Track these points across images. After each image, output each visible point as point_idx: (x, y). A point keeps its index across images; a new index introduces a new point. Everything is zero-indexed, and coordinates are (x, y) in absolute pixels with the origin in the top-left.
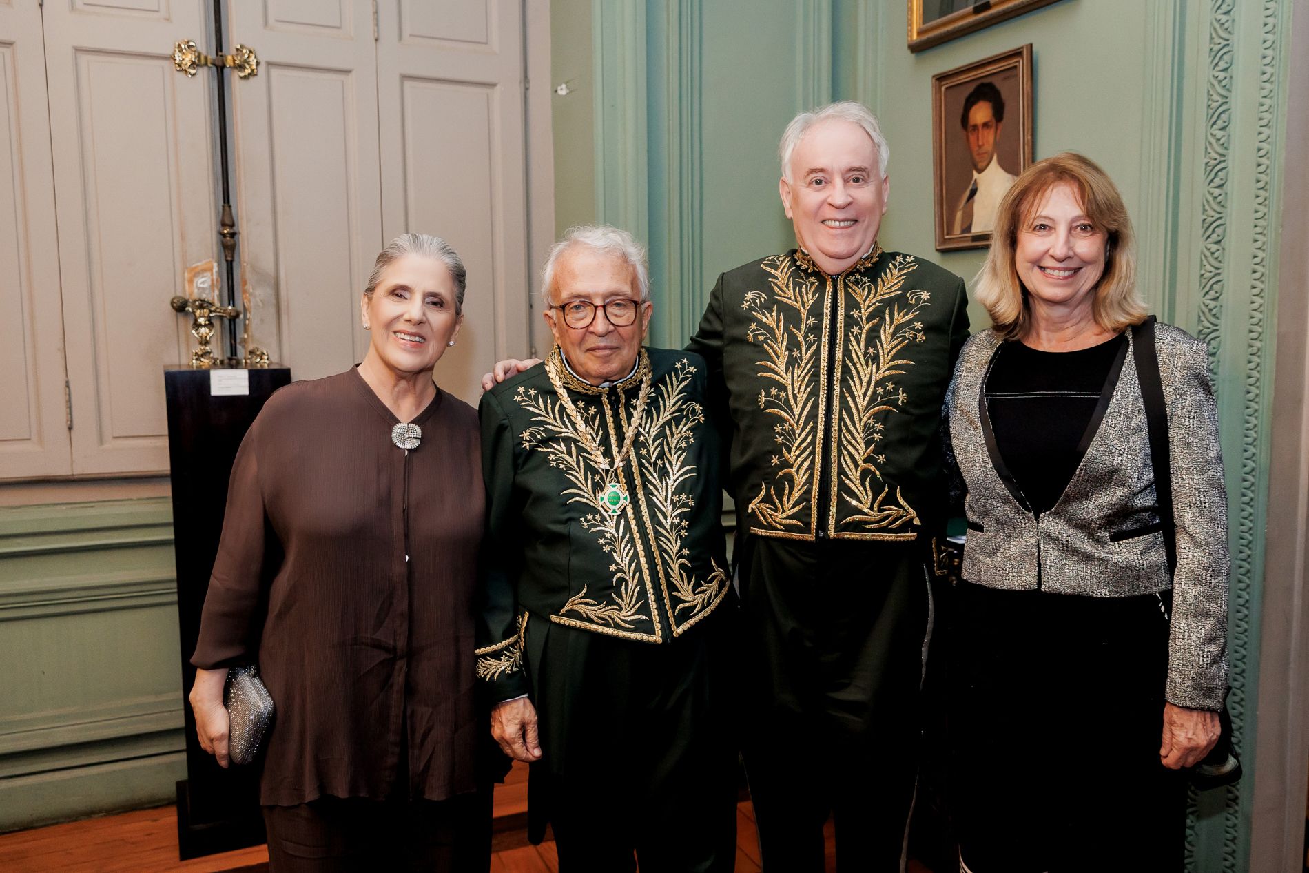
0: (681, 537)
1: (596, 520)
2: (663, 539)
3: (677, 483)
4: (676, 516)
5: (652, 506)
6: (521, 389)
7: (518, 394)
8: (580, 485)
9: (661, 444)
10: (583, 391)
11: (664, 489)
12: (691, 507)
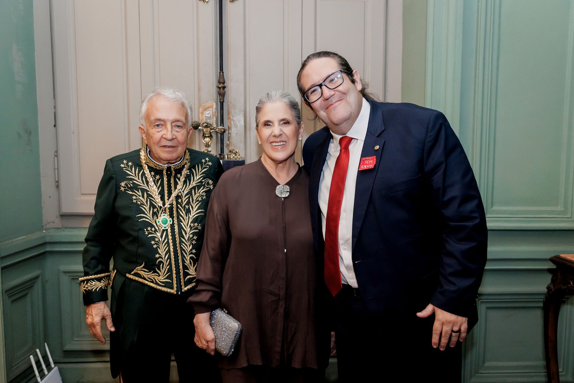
0: (192, 244)
1: (152, 231)
2: (183, 244)
3: (194, 217)
4: (191, 234)
5: (180, 227)
6: (125, 162)
7: (123, 163)
8: (146, 213)
9: (189, 198)
10: (155, 167)
11: (187, 220)
12: (199, 230)
